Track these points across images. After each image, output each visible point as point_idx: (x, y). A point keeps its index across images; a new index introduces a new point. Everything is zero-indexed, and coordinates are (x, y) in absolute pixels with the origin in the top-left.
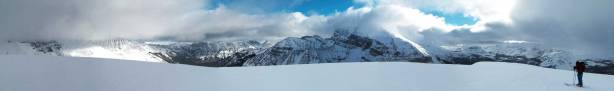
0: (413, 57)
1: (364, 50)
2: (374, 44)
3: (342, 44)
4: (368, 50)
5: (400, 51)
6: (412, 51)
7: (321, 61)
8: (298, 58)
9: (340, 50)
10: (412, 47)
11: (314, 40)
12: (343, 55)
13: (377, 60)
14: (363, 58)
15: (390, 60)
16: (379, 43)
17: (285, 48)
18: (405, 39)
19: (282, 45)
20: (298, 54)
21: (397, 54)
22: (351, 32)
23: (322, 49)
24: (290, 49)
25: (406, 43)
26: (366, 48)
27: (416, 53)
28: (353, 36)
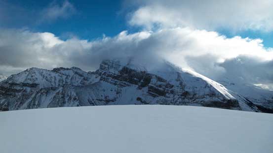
0: (208, 99)
1: (139, 88)
2: (154, 80)
3: (110, 79)
4: (146, 89)
5: (190, 90)
6: (207, 91)
7: (81, 104)
8: (48, 99)
9: (108, 88)
10: (206, 85)
11: (71, 73)
12: (112, 96)
13: (157, 103)
14: (139, 99)
15: (174, 103)
16: (160, 79)
17: (24, 85)
18: (196, 74)
19: (21, 80)
20: (47, 93)
21: (185, 94)
22: (124, 64)
23: (83, 86)
24: (34, 86)
25: (198, 79)
26: (143, 86)
27: (213, 93)
28: (126, 70)
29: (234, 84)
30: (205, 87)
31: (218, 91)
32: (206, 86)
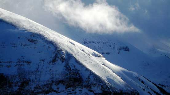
29: (127, 49)
30: (54, 60)
31: (88, 70)
32: (56, 57)
